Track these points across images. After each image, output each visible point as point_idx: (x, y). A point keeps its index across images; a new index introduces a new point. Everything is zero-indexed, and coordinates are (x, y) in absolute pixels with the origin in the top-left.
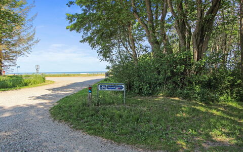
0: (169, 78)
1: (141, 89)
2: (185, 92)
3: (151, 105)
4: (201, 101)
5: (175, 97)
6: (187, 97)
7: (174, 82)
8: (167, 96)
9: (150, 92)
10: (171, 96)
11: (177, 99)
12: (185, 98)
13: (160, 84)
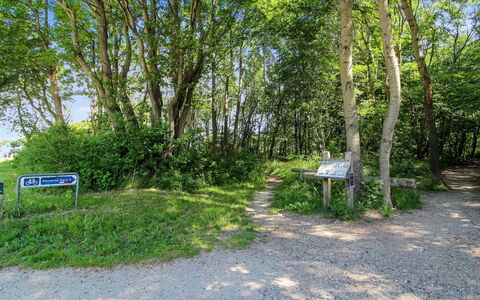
0: (141, 162)
1: (95, 180)
2: (165, 179)
3: (122, 203)
4: (184, 190)
5: (149, 188)
6: (166, 186)
7: (148, 167)
8: (138, 188)
9: (113, 183)
10: (144, 187)
11: (153, 190)
12: (164, 188)
13: (127, 171)
